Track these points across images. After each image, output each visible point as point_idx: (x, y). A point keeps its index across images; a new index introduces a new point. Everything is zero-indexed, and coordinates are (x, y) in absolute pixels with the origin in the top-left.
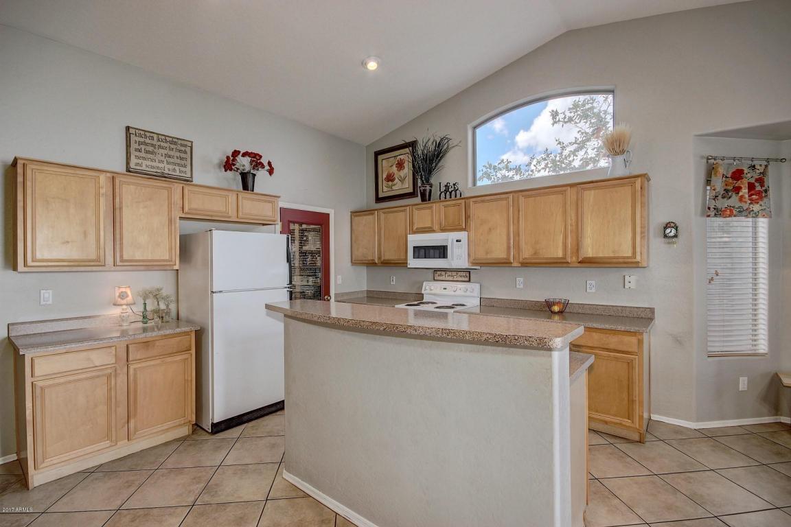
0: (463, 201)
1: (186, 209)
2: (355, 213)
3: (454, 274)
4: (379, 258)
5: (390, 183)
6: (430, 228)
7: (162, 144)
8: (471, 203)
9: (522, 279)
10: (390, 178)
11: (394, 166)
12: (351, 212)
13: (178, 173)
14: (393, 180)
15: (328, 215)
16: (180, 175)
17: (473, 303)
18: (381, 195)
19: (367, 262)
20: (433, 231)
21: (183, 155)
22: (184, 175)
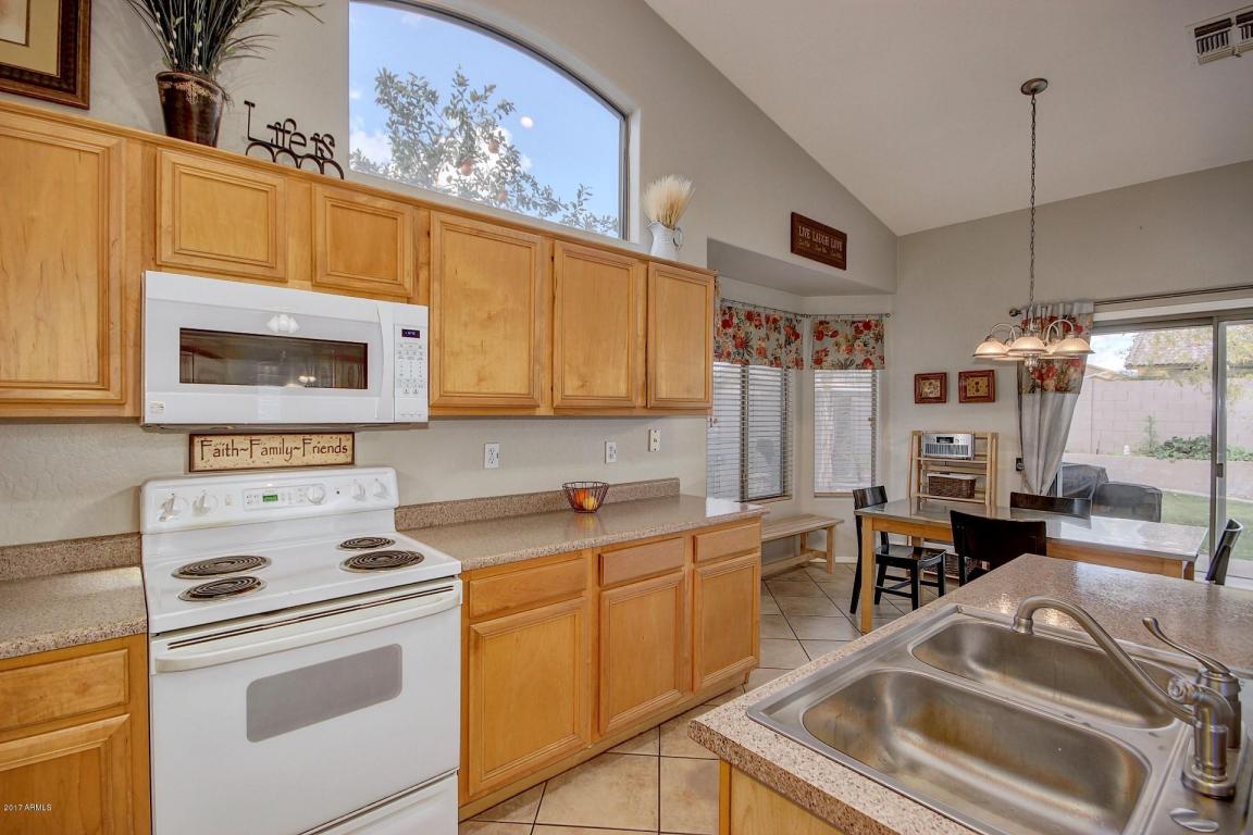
0: (411, 208)
3: (293, 441)
20: (276, 281)
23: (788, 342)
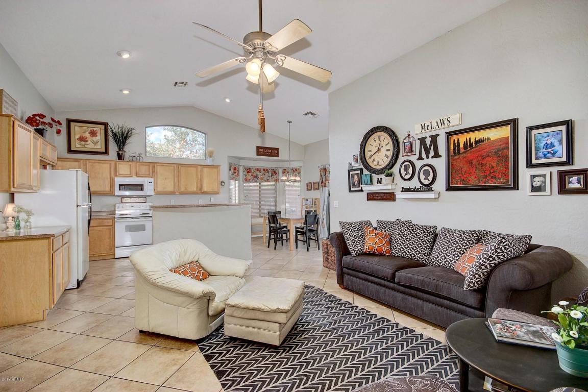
0: (151, 164)
3: (136, 199)
5: (83, 143)
6: (129, 175)
8: (156, 166)
9: (174, 200)
11: (87, 133)
14: (85, 141)
18: (74, 149)
23: (272, 175)
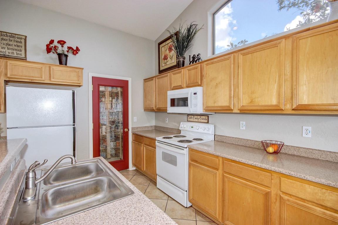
0: (200, 64)
1: (9, 75)
2: (146, 80)
3: (199, 117)
4: (156, 107)
5: (166, 61)
6: (180, 86)
7: (4, 38)
8: (205, 65)
9: (244, 123)
10: (166, 58)
11: (168, 50)
12: (144, 80)
13: (15, 55)
14: (167, 59)
15: (127, 82)
16: (17, 56)
17: (209, 138)
18: (161, 69)
19: (150, 109)
20: (182, 88)
21: (19, 44)
22: (20, 56)
